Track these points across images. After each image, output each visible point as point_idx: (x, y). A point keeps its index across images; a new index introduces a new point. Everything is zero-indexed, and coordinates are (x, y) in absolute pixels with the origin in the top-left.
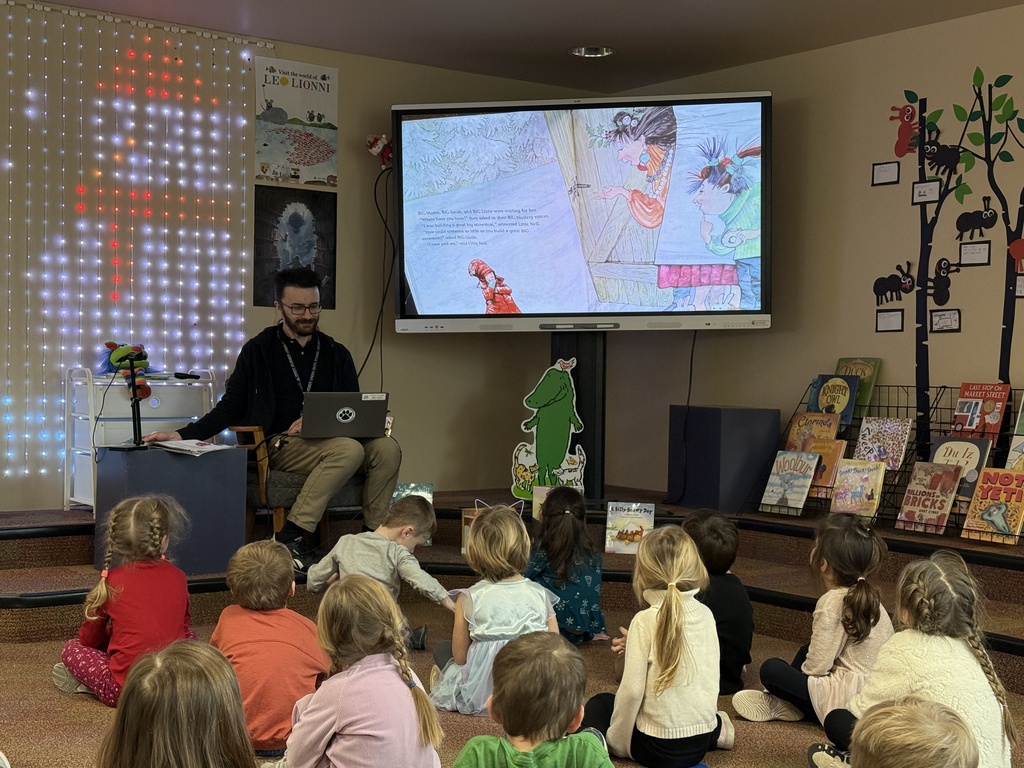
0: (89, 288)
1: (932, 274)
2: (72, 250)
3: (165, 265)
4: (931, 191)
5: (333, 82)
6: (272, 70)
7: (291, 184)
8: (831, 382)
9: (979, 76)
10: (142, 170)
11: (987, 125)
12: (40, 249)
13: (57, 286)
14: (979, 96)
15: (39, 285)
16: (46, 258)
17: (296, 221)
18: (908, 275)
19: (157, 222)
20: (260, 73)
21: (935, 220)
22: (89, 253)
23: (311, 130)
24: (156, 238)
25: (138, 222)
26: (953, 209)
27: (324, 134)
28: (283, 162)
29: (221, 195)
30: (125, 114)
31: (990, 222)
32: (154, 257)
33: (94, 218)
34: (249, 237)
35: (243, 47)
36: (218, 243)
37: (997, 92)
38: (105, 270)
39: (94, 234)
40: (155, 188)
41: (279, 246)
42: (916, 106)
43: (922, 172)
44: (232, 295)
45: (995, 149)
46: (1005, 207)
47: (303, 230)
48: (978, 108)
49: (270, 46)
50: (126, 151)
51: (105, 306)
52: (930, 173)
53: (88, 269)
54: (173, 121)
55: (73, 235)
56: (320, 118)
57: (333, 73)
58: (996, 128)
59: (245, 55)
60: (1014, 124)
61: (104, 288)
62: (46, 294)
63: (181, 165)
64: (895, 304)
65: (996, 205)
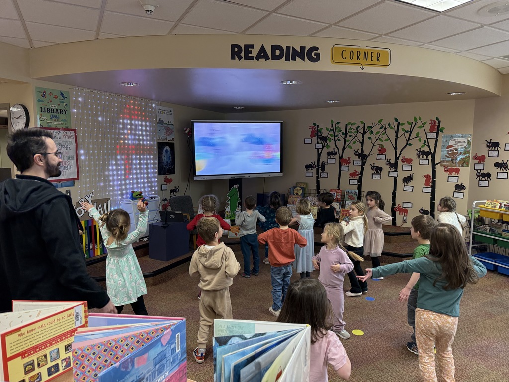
0: (121, 175)
1: (320, 164)
2: (117, 164)
3: (138, 166)
4: (320, 146)
5: (172, 112)
6: (160, 110)
7: (165, 141)
8: (297, 188)
9: (332, 122)
10: (132, 140)
11: (334, 133)
12: (109, 165)
13: (113, 175)
14: (332, 126)
15: (109, 175)
16: (110, 168)
17: (166, 151)
18: (314, 164)
19: (136, 154)
20: (157, 110)
21: (321, 153)
22: (121, 165)
23: (169, 126)
24: (136, 159)
25: (132, 155)
26: (325, 151)
27: (171, 127)
28: (163, 135)
29: (150, 145)
30: (127, 124)
31: (335, 154)
32: (136, 164)
33: (121, 155)
34: (156, 157)
35: (153, 103)
36: (150, 159)
37: (337, 126)
38: (125, 169)
39: (122, 159)
40: (135, 145)
41: (163, 158)
42: (316, 126)
43: (317, 142)
44: (153, 173)
45: (336, 138)
46: (339, 151)
47: (168, 153)
48: (332, 129)
49: (159, 103)
50: (128, 134)
51: (125, 179)
52: (319, 142)
53: (121, 170)
54: (138, 125)
55: (116, 160)
56: (170, 122)
57: (172, 110)
58: (336, 133)
59: (154, 106)
60: (341, 133)
61: (125, 174)
62: (111, 178)
63: (141, 138)
64: (311, 171)
65: (336, 150)
